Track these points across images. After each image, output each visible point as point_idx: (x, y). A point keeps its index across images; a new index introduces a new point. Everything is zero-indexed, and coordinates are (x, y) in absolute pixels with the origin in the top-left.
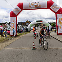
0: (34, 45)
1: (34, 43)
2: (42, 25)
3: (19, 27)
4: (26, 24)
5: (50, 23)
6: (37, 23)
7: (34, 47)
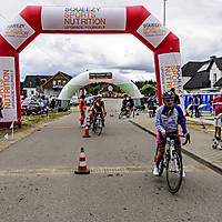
0: (83, 159)
1: (82, 150)
2: (110, 88)
3: (29, 93)
4: (54, 83)
5: (136, 84)
7: (82, 164)
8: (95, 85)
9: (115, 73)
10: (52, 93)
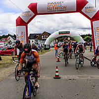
2: (69, 39)
3: (31, 42)
4: (42, 37)
5: (81, 36)
6: (61, 35)
7: (57, 74)
8: (62, 37)
9: (71, 31)
10: (41, 41)
